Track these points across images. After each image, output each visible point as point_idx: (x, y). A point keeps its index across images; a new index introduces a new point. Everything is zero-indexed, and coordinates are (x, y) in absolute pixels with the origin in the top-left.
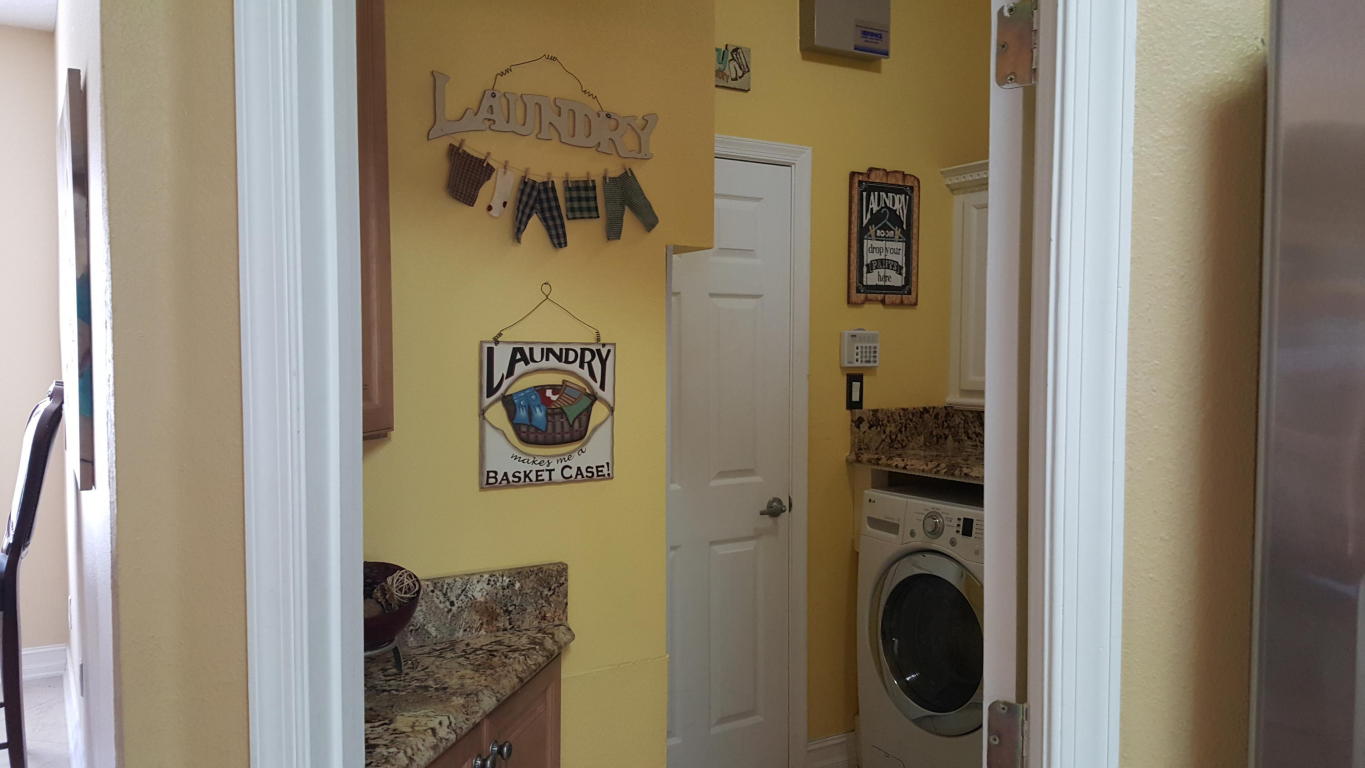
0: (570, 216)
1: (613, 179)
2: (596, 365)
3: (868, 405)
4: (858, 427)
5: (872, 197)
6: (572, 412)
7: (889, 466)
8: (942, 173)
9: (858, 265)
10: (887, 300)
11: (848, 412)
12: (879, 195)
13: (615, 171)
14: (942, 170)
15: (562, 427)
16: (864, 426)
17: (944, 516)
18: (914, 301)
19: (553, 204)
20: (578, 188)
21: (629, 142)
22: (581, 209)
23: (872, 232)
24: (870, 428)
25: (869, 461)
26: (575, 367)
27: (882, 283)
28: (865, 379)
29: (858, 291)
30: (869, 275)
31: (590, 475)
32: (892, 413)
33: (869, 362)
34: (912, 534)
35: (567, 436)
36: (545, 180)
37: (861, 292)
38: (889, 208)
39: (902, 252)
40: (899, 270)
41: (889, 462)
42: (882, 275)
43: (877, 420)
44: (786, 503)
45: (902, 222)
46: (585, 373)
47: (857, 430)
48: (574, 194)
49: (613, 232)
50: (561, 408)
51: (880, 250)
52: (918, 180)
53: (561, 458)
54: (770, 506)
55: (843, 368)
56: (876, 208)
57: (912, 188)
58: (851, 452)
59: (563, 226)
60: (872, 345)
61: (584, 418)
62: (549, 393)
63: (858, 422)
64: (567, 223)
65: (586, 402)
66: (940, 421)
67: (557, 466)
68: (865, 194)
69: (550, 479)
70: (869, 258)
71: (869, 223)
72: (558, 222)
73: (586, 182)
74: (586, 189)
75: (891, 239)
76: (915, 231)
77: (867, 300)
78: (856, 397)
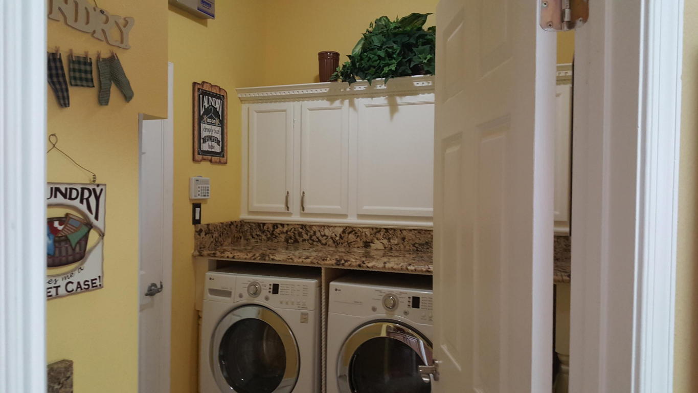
0: (73, 82)
1: (104, 60)
2: (92, 200)
3: (203, 222)
4: (200, 235)
5: (205, 99)
6: (74, 239)
7: (222, 257)
8: (237, 90)
9: (198, 139)
10: (213, 160)
11: (193, 226)
12: (208, 98)
13: (105, 54)
14: (237, 89)
15: (67, 251)
16: (203, 234)
17: (261, 284)
18: (225, 161)
19: (60, 72)
20: (79, 63)
21: (114, 35)
22: (81, 79)
23: (205, 119)
24: (206, 235)
25: (209, 255)
26: (76, 203)
27: (210, 150)
28: (202, 206)
29: (199, 154)
30: (204, 144)
31: (86, 287)
32: (216, 226)
33: (205, 196)
34: (241, 296)
35: (70, 258)
36: (54, 52)
37: (200, 154)
38: (213, 106)
39: (220, 133)
40: (218, 143)
41: (223, 255)
42: (210, 145)
43: (209, 229)
44: (159, 286)
45: (219, 115)
46: (84, 207)
47: (198, 236)
48: (77, 67)
49: (103, 99)
50: (66, 236)
51: (209, 130)
52: (226, 92)
53: (65, 276)
54: (150, 290)
55: (191, 200)
56: (207, 106)
57: (223, 96)
58: (195, 250)
59: (67, 90)
60: (207, 186)
61: (83, 243)
62: (56, 224)
63: (199, 232)
64: (71, 89)
65: (85, 229)
66: (238, 229)
67: (62, 283)
68: (201, 96)
69: (57, 294)
70: (204, 134)
71: (203, 114)
72: (64, 87)
73: (85, 58)
74: (85, 63)
75: (214, 124)
76: (225, 121)
77: (203, 159)
78: (197, 217)
